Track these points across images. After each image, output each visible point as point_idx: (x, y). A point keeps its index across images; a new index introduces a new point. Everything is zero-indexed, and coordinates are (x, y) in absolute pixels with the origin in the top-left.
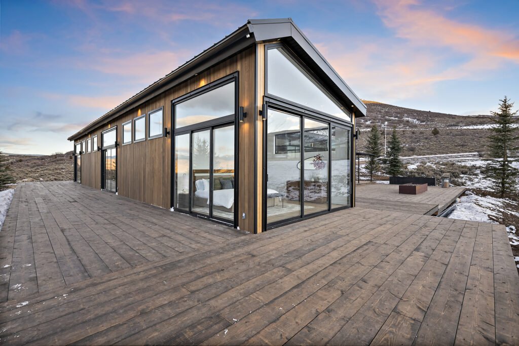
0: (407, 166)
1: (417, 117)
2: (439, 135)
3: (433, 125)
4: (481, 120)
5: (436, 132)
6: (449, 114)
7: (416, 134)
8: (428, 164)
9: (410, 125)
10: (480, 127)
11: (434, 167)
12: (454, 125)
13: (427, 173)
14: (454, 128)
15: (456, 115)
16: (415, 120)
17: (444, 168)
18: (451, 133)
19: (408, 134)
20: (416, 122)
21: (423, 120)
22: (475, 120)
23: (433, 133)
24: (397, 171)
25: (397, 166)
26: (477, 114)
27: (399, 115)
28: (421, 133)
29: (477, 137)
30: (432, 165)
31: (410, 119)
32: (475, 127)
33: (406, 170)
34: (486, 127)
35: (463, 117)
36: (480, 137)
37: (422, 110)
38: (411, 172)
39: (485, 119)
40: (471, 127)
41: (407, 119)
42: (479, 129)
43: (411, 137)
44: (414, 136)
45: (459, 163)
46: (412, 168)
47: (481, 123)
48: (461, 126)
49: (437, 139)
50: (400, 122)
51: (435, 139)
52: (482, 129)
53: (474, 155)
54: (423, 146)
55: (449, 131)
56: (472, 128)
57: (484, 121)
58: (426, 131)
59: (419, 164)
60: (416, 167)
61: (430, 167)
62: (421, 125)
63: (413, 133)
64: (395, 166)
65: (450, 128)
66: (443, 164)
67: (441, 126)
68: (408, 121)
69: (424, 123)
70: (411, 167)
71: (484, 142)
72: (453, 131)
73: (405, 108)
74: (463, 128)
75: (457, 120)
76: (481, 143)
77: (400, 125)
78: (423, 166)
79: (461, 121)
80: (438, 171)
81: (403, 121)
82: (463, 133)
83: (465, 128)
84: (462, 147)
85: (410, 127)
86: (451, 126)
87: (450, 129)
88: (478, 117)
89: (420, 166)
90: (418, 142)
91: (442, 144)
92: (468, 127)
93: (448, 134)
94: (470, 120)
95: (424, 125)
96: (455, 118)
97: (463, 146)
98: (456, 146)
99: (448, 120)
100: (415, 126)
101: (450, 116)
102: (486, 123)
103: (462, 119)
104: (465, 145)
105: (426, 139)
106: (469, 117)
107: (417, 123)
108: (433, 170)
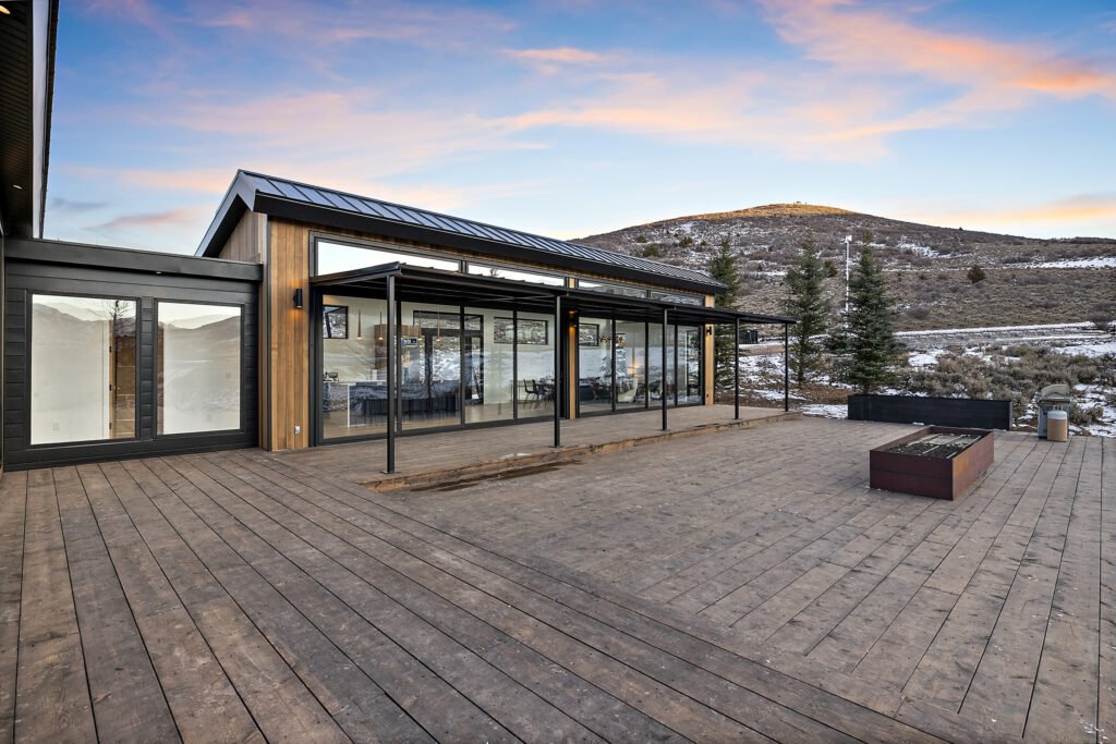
0: (907, 359)
1: (932, 243)
2: (984, 283)
3: (969, 261)
4: (1085, 247)
5: (976, 276)
6: (1007, 236)
7: (929, 281)
8: (969, 352)
9: (915, 260)
10: (1083, 264)
11: (987, 359)
12: (1020, 260)
13: (972, 381)
14: (1019, 265)
15: (1023, 238)
16: (926, 250)
17: (1021, 365)
18: (1014, 277)
19: (912, 281)
20: (927, 252)
21: (945, 247)
22: (1070, 248)
23: (970, 276)
24: (875, 373)
25: (876, 358)
26: (1072, 236)
27: (887, 238)
28: (942, 277)
29: (1079, 285)
30: (980, 355)
31: (914, 247)
32: (1072, 264)
33: (906, 370)
34: (1097, 263)
35: (1040, 241)
36: (1087, 287)
37: (943, 226)
38: (921, 377)
39: (1093, 246)
40: (1061, 265)
41: (908, 246)
42: (1080, 268)
43: (918, 288)
44: (924, 284)
45: (1061, 350)
46: (921, 363)
47: (1087, 255)
48: (1037, 263)
49: (982, 292)
50: (891, 253)
51: (977, 291)
52: (1088, 269)
53: (1084, 328)
54: (947, 308)
55: (1008, 274)
56: (1065, 266)
57: (1093, 251)
58: (954, 273)
59: (942, 351)
60: (935, 362)
61: (976, 360)
62: (940, 260)
63: (922, 278)
64: (869, 358)
65: (1011, 266)
66: (1010, 353)
67: (987, 262)
68: (909, 252)
69: (948, 256)
70: (920, 361)
71: (1097, 297)
72: (1019, 272)
73: (902, 222)
74: (1042, 266)
75: (1029, 248)
76: (1092, 299)
77: (890, 260)
78: (954, 358)
79: (1037, 251)
80: (1003, 373)
81: (897, 251)
82: (1043, 278)
83: (1047, 265)
84: (1047, 310)
85: (914, 264)
86: (1014, 261)
87: (1010, 270)
88: (1077, 241)
89: (947, 356)
90: (934, 298)
91: (994, 302)
92: (1054, 265)
93: (1007, 281)
94: (1058, 247)
95: (948, 261)
96: (1020, 244)
97: (1046, 307)
98: (1030, 307)
99: (1004, 249)
100: (927, 263)
101: (1009, 239)
102: (1098, 255)
103: (1037, 246)
104: (1054, 306)
105: (954, 290)
106: (1054, 241)
107: (931, 254)
108: (989, 371)
